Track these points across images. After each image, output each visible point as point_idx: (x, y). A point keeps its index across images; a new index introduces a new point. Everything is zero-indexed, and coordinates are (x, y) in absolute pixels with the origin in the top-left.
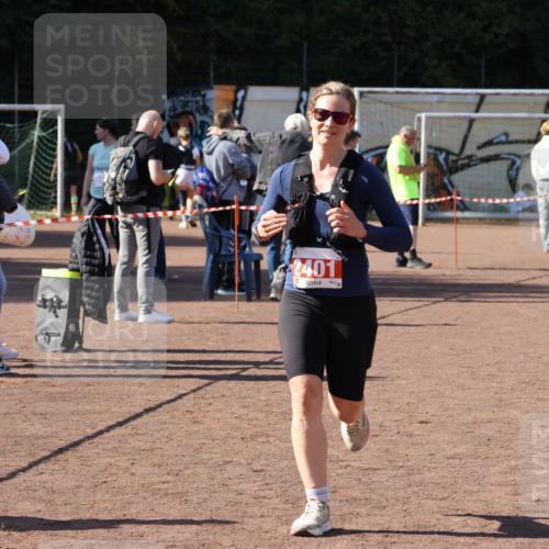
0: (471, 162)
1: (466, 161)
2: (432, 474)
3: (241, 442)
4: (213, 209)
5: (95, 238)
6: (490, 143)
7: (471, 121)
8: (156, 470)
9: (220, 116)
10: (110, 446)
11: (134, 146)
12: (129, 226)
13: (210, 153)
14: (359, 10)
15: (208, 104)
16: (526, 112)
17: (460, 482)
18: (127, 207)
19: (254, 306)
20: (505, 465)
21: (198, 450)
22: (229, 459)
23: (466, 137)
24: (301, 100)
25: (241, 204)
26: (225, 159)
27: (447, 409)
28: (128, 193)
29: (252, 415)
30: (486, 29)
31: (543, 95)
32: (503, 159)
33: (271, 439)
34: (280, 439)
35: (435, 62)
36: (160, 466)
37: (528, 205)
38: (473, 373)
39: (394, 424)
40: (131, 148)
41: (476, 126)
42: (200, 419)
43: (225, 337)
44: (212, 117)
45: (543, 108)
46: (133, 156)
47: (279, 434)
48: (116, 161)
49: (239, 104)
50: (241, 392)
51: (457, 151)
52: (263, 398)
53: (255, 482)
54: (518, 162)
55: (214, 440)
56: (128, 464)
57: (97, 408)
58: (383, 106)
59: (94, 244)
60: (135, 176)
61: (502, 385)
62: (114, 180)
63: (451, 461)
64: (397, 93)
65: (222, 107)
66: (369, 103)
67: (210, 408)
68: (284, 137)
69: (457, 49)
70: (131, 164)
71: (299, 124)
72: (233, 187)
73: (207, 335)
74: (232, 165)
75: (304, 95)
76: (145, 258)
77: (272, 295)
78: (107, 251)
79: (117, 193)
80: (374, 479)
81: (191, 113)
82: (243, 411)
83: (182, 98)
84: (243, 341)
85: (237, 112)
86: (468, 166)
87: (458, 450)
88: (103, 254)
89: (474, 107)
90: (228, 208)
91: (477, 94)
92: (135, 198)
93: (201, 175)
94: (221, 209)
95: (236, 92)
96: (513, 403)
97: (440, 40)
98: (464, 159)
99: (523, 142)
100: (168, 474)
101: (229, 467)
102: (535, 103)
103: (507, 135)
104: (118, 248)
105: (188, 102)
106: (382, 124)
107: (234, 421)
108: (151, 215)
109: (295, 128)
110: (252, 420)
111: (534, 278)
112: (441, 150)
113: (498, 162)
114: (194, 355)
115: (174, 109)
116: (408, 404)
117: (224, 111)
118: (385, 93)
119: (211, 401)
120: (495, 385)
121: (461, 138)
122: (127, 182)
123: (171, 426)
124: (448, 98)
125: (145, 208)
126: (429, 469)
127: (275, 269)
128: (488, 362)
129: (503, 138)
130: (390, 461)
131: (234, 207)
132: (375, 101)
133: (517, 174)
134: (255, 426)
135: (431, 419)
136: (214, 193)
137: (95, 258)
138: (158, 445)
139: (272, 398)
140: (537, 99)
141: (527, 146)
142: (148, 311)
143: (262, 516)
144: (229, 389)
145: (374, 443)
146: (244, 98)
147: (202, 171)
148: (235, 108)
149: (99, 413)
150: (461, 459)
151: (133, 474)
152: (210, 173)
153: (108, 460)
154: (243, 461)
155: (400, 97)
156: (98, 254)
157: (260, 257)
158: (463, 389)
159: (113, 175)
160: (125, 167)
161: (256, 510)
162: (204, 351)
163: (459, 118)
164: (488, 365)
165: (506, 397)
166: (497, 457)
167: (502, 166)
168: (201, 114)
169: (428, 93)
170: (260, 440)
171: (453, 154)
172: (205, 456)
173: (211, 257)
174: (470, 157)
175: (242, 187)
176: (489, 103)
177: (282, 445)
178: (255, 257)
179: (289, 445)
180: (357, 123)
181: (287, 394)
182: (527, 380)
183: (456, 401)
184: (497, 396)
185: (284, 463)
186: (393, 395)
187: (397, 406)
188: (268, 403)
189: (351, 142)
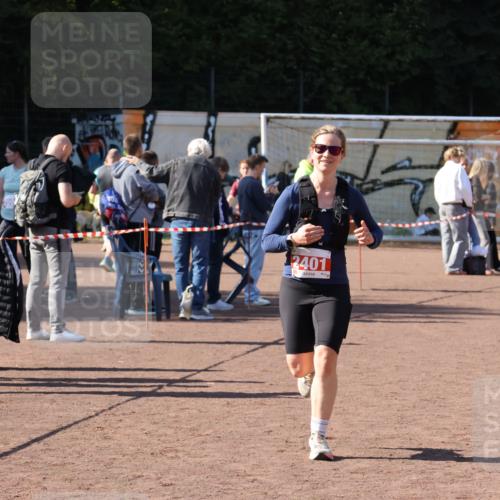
0: (375, 186)
1: (371, 185)
2: (336, 489)
3: (150, 457)
4: (123, 231)
5: (6, 259)
6: (393, 168)
7: (376, 147)
8: (68, 484)
9: (129, 140)
10: (22, 462)
11: (44, 169)
12: (40, 248)
13: (119, 177)
14: (265, 36)
15: (117, 128)
16: (431, 138)
17: (362, 495)
18: (38, 229)
19: (163, 326)
20: (406, 479)
21: (109, 465)
22: (139, 474)
23: (370, 162)
24: (209, 125)
25: (149, 227)
26: (133, 183)
27: (352, 425)
28: (38, 215)
29: (161, 432)
30: (390, 56)
31: (445, 121)
32: (406, 183)
33: (180, 455)
34: (189, 454)
35: (340, 88)
36: (71, 480)
37: (431, 228)
38: (376, 390)
39: (299, 440)
40: (41, 171)
41: (380, 151)
42: (110, 435)
43: (136, 355)
44: (121, 141)
45: (445, 134)
46: (43, 179)
47: (187, 449)
48: (25, 184)
49: (148, 128)
50: (151, 409)
51: (361, 176)
52: (174, 415)
53: (164, 495)
54: (421, 186)
55: (124, 456)
56: (40, 479)
57: (10, 424)
58: (289, 131)
59: (5, 265)
60: (45, 198)
61: (404, 402)
62: (25, 202)
63: (354, 475)
64: (303, 118)
65: (132, 132)
66: (275, 128)
67: (120, 424)
68: (187, 161)
69: (361, 76)
70: (41, 187)
71: (202, 149)
72: (142, 210)
73: (118, 354)
74: (140, 189)
75: (212, 120)
76: (56, 279)
77: (182, 315)
78: (18, 272)
79: (27, 216)
80: (280, 493)
81: (101, 137)
82: (152, 428)
83: (92, 122)
84: (153, 359)
85: (146, 136)
86: (373, 190)
87: (361, 465)
88: (15, 275)
89: (378, 133)
90: (137, 230)
91: (381, 120)
92: (45, 220)
93: (109, 198)
94: (130, 231)
95: (145, 116)
96: (414, 420)
97: (345, 66)
98: (368, 183)
99: (426, 167)
100: (80, 488)
101: (139, 481)
102: (438, 129)
103: (410, 160)
104: (29, 269)
105: (98, 126)
106: (288, 149)
107: (145, 437)
108: (61, 236)
109: (198, 153)
110: (161, 436)
111: (436, 299)
112: (347, 174)
113: (402, 187)
114: (105, 372)
115: (84, 133)
117: (133, 135)
118: (291, 118)
119: (122, 417)
120: (397, 402)
121: (366, 162)
122: (37, 204)
123: (82, 442)
124: (352, 124)
125: (55, 230)
126: (333, 483)
127: (184, 289)
128: (391, 379)
129: (407, 163)
130: (296, 476)
131: (143, 229)
132: (281, 127)
133: (420, 199)
134: (164, 442)
135: (336, 435)
136: (123, 216)
137: (7, 278)
138: (70, 459)
139: (182, 415)
140: (439, 125)
141: (429, 170)
142: (59, 330)
144: (139, 406)
145: (281, 458)
146: (153, 122)
147: (111, 194)
148: (144, 132)
149: (12, 429)
150: (363, 474)
151: (45, 488)
152: (118, 196)
153: (21, 475)
154: (153, 476)
155: (306, 122)
156: (10, 275)
157: (169, 278)
158: (367, 407)
159: (23, 197)
160: (35, 190)
162: (115, 370)
163: (363, 143)
164: (390, 383)
165: (408, 413)
166: (399, 472)
167: (406, 190)
168: (111, 138)
169: (333, 119)
170: (170, 455)
171: (357, 178)
172: (116, 471)
173: (122, 278)
174: (374, 182)
175: (151, 210)
176: (393, 129)
177: (191, 460)
178: (164, 278)
179: (198, 460)
180: (263, 150)
181: (195, 411)
182: (428, 398)
183: (359, 418)
184: (399, 413)
185: (193, 477)
186: (298, 411)
187: (302, 423)
188: (176, 420)
189: (258, 166)
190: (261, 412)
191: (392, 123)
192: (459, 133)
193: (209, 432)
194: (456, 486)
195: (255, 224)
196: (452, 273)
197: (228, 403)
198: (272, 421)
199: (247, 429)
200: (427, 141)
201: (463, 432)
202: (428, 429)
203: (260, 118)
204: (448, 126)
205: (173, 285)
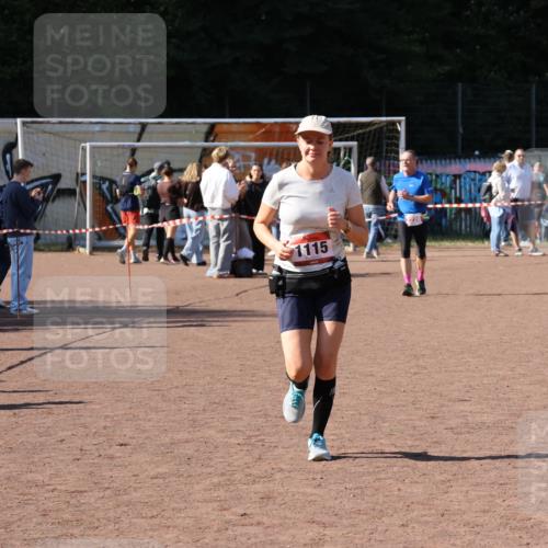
2: (139, 495)
7: (134, 151)
14: (14, 38)
16: (190, 140)
17: (166, 499)
20: (208, 482)
27: (144, 431)
38: (163, 395)
39: (94, 447)
45: (203, 136)
58: (47, 136)
63: (155, 481)
64: (61, 123)
66: (31, 133)
80: (82, 501)
87: (160, 470)
89: (136, 136)
91: (137, 123)
96: (207, 423)
102: (197, 132)
112: (104, 179)
116: (105, 428)
118: (48, 123)
124: (108, 127)
126: (135, 489)
128: (175, 384)
130: (95, 483)
132: (38, 132)
135: (130, 441)
140: (198, 127)
145: (78, 466)
150: (164, 478)
155: (63, 127)
158: (157, 412)
163: (123, 147)
164: (177, 387)
165: (200, 417)
166: (199, 475)
169: (91, 123)
176: (151, 133)
180: (20, 154)
182: (217, 401)
183: (151, 424)
184: (191, 418)
186: (89, 419)
187: (94, 430)
189: (23, 171)
190: (49, 421)
191: (149, 126)
192: (216, 135)
194: (258, 487)
195: (22, 231)
196: (220, 277)
198: (62, 430)
200: (187, 143)
201: (257, 433)
202: (223, 431)
203: (16, 123)
204: (205, 129)
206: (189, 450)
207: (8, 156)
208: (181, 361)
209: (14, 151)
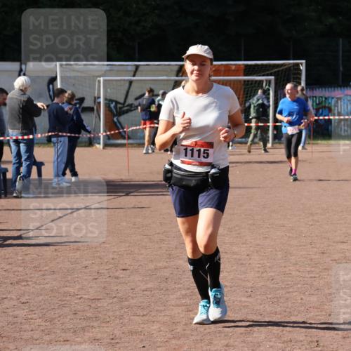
0: (131, 108)
1: (128, 108)
2: (135, 301)
3: (10, 286)
7: (131, 82)
16: (167, 76)
17: (152, 304)
20: (179, 293)
22: (4, 296)
23: (128, 92)
24: (21, 70)
27: (138, 261)
29: (15, 269)
33: (30, 283)
34: (36, 283)
38: (150, 239)
39: (106, 271)
41: (133, 85)
45: (175, 73)
47: (34, 280)
50: (5, 255)
51: (122, 101)
52: (20, 258)
53: (24, 309)
61: (169, 245)
63: (145, 292)
75: (23, 66)
80: (99, 305)
82: (8, 267)
86: (131, 111)
87: (148, 286)
89: (132, 73)
91: (134, 65)
96: (178, 256)
98: (127, 106)
101: (6, 301)
107: (4, 273)
110: (15, 272)
112: (112, 101)
116: (113, 259)
118: (76, 65)
121: (125, 92)
126: (133, 298)
127: (17, 178)
128: (158, 232)
130: (107, 294)
132: (70, 70)
134: (18, 276)
135: (129, 267)
139: (27, 258)
140: (172, 68)
143: (32, 331)
145: (96, 283)
150: (151, 291)
154: (14, 297)
157: (6, 170)
158: (147, 249)
161: (27, 327)
163: (124, 80)
164: (159, 233)
165: (173, 252)
166: (173, 289)
169: (104, 65)
170: (23, 284)
171: (120, 103)
174: (131, 105)
176: (142, 71)
177: (37, 287)
178: (3, 171)
179: (42, 286)
180: (59, 85)
181: (35, 256)
183: (143, 256)
184: (168, 252)
185: (41, 298)
186: (102, 253)
187: (106, 261)
188: (23, 261)
189: (61, 96)
190: (78, 254)
191: (141, 67)
192: (184, 73)
193: (47, 268)
195: (60, 134)
197: (56, 250)
198: (86, 260)
199: (72, 266)
200: (165, 78)
204: (176, 68)
205: (9, 175)
206: (166, 273)
207: (51, 86)
208: (161, 216)
209: (55, 83)
